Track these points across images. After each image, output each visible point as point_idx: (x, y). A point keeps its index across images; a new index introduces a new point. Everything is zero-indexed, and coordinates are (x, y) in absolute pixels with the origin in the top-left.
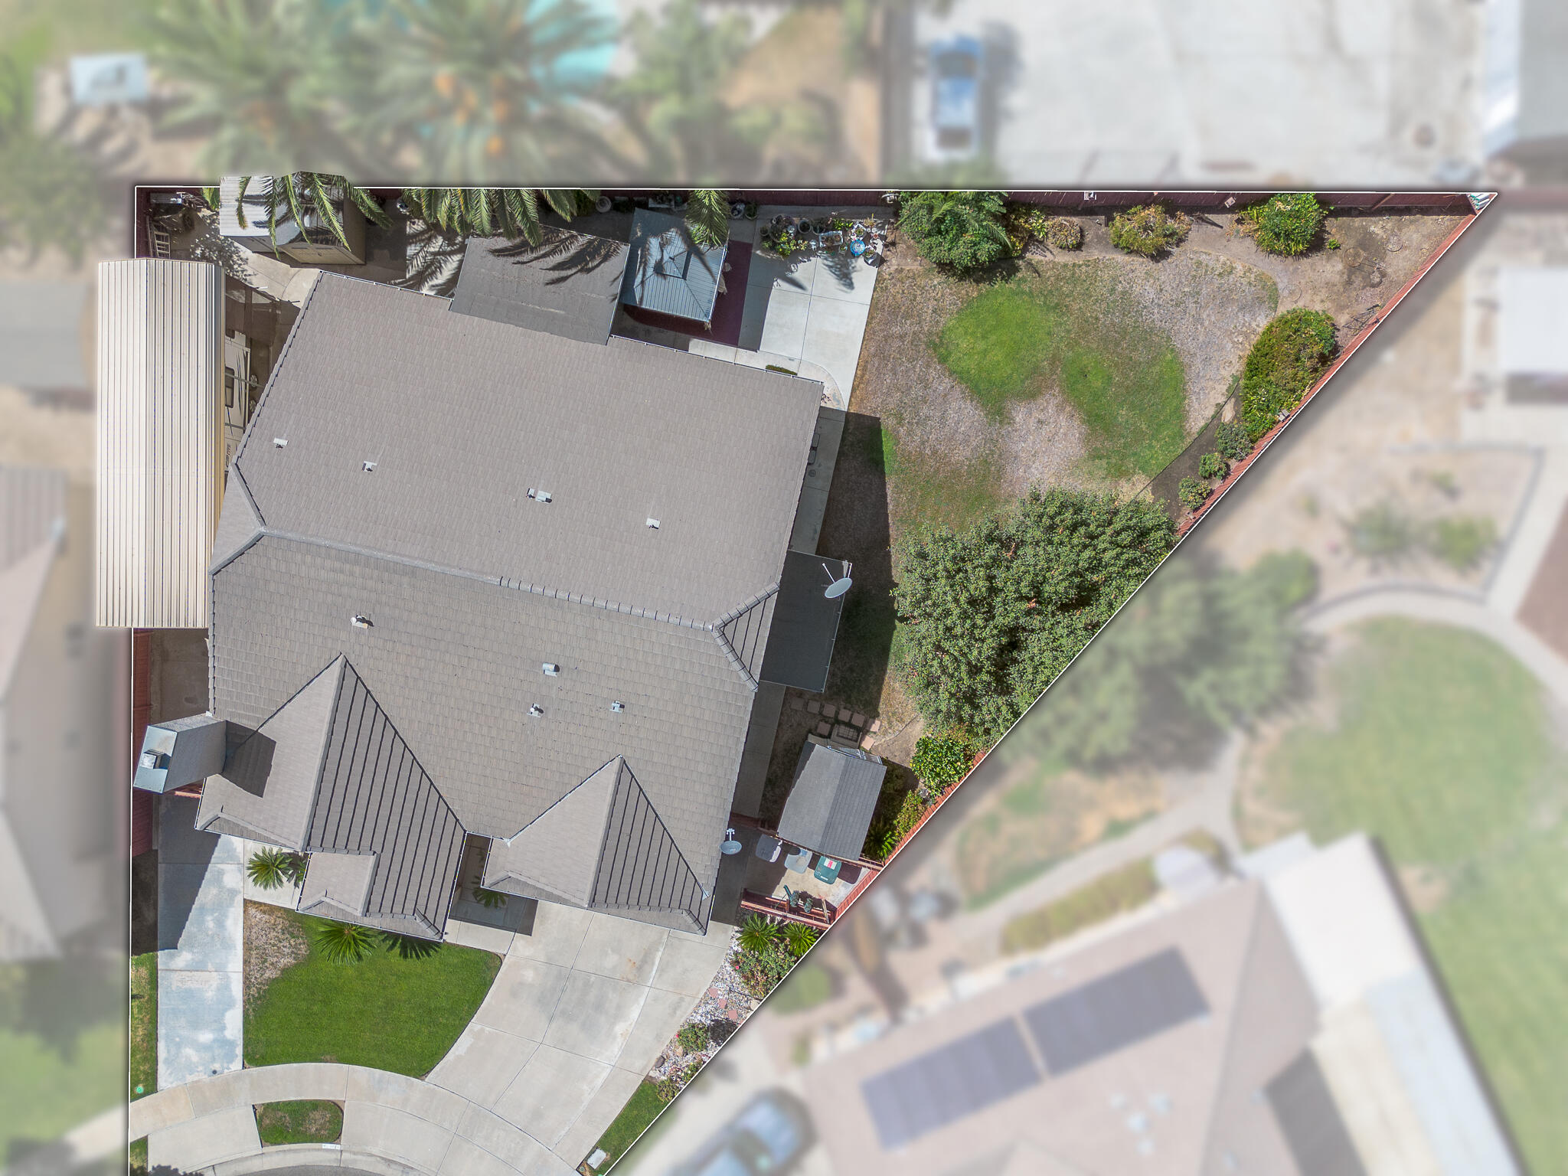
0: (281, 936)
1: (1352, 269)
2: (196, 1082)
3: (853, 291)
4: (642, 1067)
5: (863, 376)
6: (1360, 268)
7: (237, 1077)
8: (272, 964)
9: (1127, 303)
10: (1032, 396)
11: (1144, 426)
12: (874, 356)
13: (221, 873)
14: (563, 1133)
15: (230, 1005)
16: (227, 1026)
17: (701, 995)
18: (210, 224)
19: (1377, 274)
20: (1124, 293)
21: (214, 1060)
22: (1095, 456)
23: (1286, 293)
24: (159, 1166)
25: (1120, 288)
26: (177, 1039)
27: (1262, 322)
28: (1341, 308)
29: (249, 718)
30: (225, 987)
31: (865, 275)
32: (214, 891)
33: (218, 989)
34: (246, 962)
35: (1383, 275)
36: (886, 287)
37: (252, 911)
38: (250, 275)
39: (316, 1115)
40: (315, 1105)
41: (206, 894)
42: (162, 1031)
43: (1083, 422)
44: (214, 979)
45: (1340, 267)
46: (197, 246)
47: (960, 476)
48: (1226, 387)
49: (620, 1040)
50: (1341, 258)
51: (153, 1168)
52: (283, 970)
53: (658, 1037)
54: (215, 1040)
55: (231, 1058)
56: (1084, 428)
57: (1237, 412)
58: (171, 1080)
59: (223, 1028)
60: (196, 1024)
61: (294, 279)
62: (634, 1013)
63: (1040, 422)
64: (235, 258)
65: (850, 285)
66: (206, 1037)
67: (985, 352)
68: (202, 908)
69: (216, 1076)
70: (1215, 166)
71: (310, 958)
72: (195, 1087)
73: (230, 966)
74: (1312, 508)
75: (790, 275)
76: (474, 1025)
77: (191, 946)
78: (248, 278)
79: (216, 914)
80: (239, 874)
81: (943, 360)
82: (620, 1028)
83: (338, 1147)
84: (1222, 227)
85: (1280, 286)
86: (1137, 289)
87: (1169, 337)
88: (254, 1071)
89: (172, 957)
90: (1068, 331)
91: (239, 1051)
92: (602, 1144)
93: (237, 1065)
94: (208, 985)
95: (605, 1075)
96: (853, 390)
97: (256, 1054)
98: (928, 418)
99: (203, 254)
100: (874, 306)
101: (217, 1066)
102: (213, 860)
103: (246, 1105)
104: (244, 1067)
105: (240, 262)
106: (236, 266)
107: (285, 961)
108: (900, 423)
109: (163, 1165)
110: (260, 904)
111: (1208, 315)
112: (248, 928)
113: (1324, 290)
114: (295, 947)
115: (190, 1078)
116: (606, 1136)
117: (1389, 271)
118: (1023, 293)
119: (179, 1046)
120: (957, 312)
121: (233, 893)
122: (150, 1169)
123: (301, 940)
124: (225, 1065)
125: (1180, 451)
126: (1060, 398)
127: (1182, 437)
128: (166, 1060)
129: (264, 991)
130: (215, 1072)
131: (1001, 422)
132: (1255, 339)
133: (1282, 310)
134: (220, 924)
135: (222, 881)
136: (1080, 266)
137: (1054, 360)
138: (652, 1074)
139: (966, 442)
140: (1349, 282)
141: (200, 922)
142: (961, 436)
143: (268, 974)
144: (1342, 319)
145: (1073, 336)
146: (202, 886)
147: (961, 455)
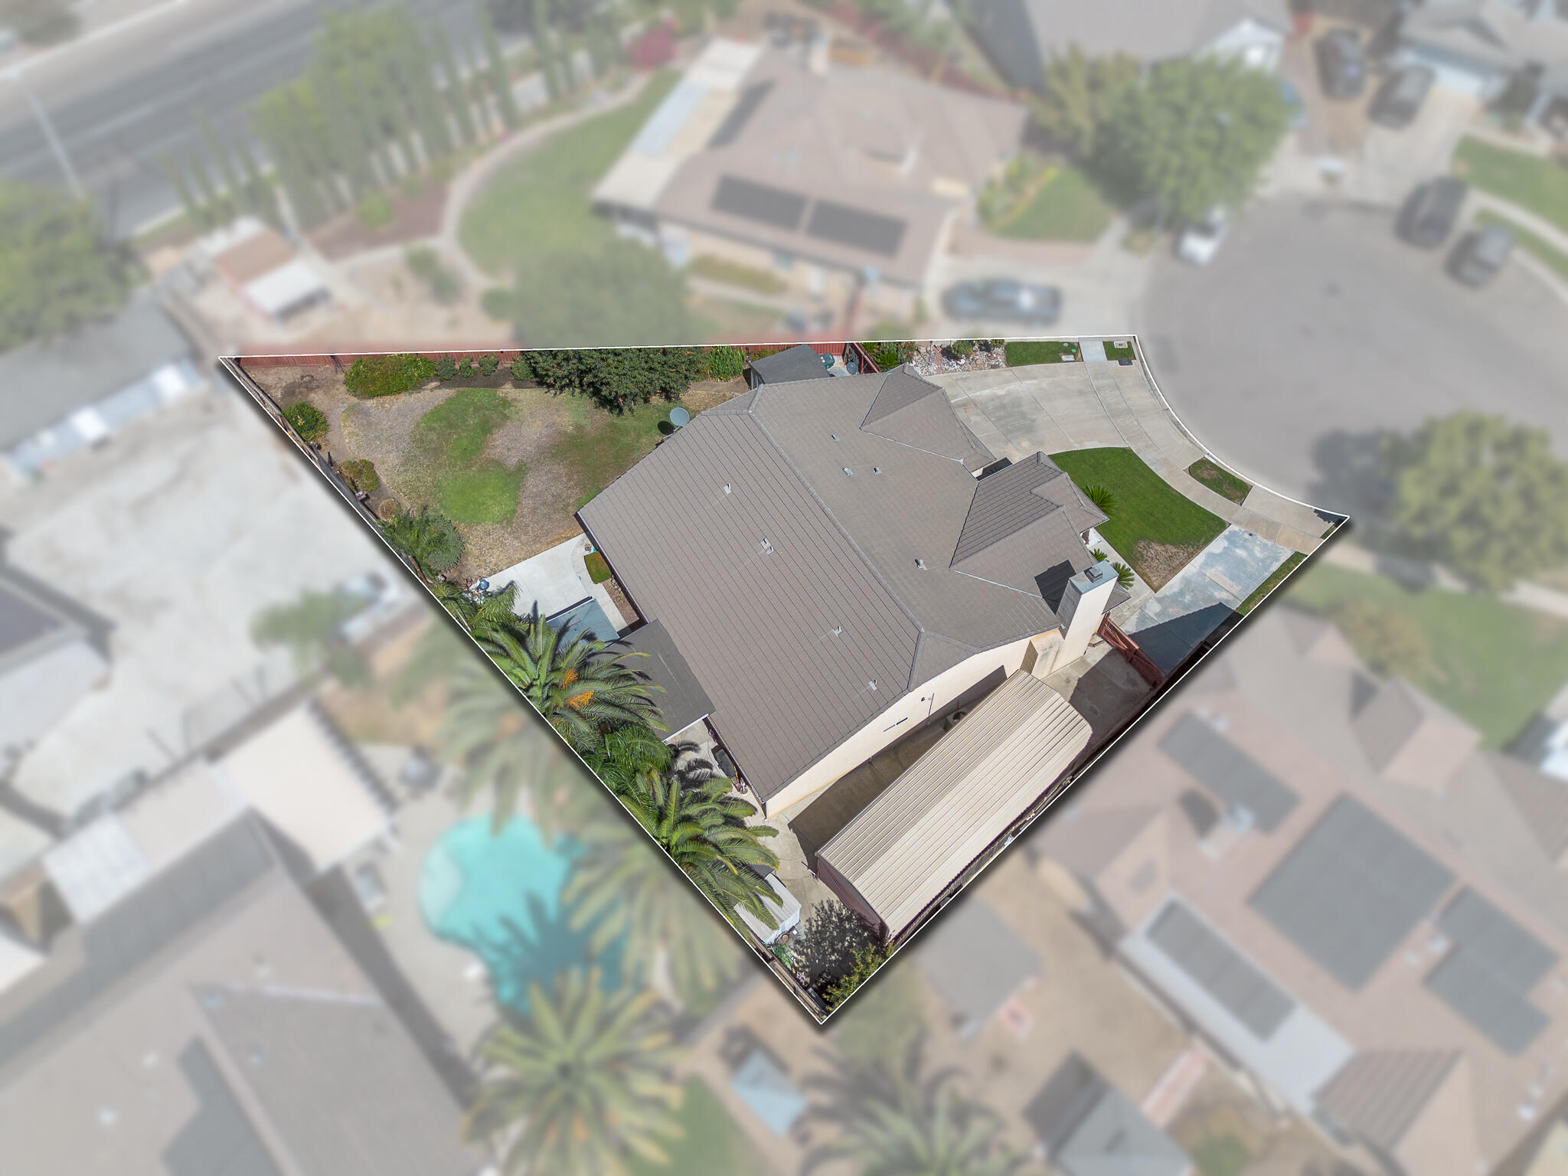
0: (1150, 560)
1: (310, 389)
2: (1266, 538)
3: (514, 580)
4: (1007, 372)
5: (557, 540)
6: (306, 387)
7: (1238, 523)
8: (1167, 552)
9: (408, 460)
10: (498, 463)
11: (471, 410)
12: (541, 542)
13: (1157, 614)
14: (1075, 377)
15: (1211, 555)
16: (1222, 547)
17: (945, 374)
18: (808, 967)
19: (304, 379)
20: (403, 465)
21: (1246, 540)
22: (506, 417)
23: (345, 405)
24: (1325, 520)
25: (402, 469)
26: (1260, 564)
27: (370, 403)
28: (335, 382)
29: (1042, 606)
30: (1206, 564)
31: (496, 582)
32: (1171, 610)
33: (1212, 567)
34: (1183, 565)
35: (302, 377)
36: (495, 565)
37: (1156, 584)
38: (816, 908)
39: (1205, 475)
40: (1202, 481)
41: (1176, 612)
42: (1267, 575)
43: (492, 434)
44: (1210, 572)
45: (312, 395)
46: (831, 962)
47: (571, 462)
48: (419, 394)
49: (1007, 388)
50: (306, 398)
51: (1329, 522)
52: (1163, 545)
53: (986, 375)
54: (1237, 547)
55: (1234, 533)
56: (495, 430)
57: (428, 383)
58: (1282, 550)
59: (1225, 548)
60: (1242, 562)
61: (791, 878)
62: (987, 392)
63: (509, 450)
64: (814, 929)
65: (512, 583)
66: (1241, 553)
67: (492, 498)
68: (1186, 607)
69: (1251, 532)
70: (293, 477)
71: (1142, 538)
72: (1270, 537)
73: (1195, 572)
74: (453, 323)
75: (532, 615)
76: (1077, 447)
77: (1211, 597)
78: (819, 908)
79: (1180, 599)
80: (1148, 606)
81: (515, 511)
82: (1001, 392)
83: (1206, 456)
84: (329, 453)
85: (343, 410)
86: (397, 462)
87: (412, 432)
88: (1225, 519)
89: (1228, 601)
90: (447, 472)
91: (1226, 532)
92: (1060, 361)
93: (1233, 528)
94: (1216, 573)
95: (1029, 382)
96: (569, 538)
97: (1216, 526)
98: (553, 496)
99: (832, 953)
100: (511, 564)
101: (1247, 536)
102: (1157, 624)
103: (1245, 509)
104: (1230, 524)
105: (814, 924)
106: (820, 923)
107: (1159, 548)
108: (568, 504)
109: (1322, 520)
110: (1147, 583)
111: (385, 425)
112: (1166, 580)
113: (331, 393)
114: (1145, 549)
115: (1270, 543)
116: (1054, 362)
117: (298, 376)
118: (442, 506)
119: (1262, 561)
120: (480, 524)
121: (1159, 601)
122: (1332, 524)
123: (1139, 549)
124: (1241, 533)
125: (471, 389)
126: (488, 451)
127: (462, 393)
128: (1277, 559)
129: (1184, 545)
130: (1251, 535)
131: (525, 465)
132: (381, 400)
133: (355, 400)
134: (1182, 593)
135: (1161, 610)
136: (404, 493)
137: (468, 467)
138: (1005, 366)
139: (550, 471)
140: (318, 387)
141: (1193, 604)
142: (550, 475)
143: (1174, 550)
144: (341, 376)
145: (448, 469)
146: (1174, 618)
147: (560, 469)
